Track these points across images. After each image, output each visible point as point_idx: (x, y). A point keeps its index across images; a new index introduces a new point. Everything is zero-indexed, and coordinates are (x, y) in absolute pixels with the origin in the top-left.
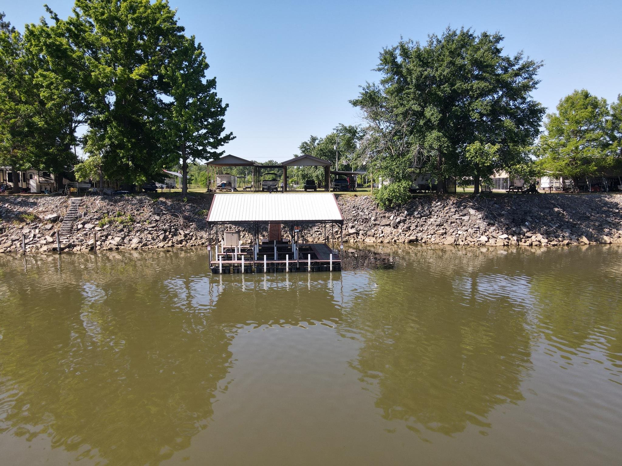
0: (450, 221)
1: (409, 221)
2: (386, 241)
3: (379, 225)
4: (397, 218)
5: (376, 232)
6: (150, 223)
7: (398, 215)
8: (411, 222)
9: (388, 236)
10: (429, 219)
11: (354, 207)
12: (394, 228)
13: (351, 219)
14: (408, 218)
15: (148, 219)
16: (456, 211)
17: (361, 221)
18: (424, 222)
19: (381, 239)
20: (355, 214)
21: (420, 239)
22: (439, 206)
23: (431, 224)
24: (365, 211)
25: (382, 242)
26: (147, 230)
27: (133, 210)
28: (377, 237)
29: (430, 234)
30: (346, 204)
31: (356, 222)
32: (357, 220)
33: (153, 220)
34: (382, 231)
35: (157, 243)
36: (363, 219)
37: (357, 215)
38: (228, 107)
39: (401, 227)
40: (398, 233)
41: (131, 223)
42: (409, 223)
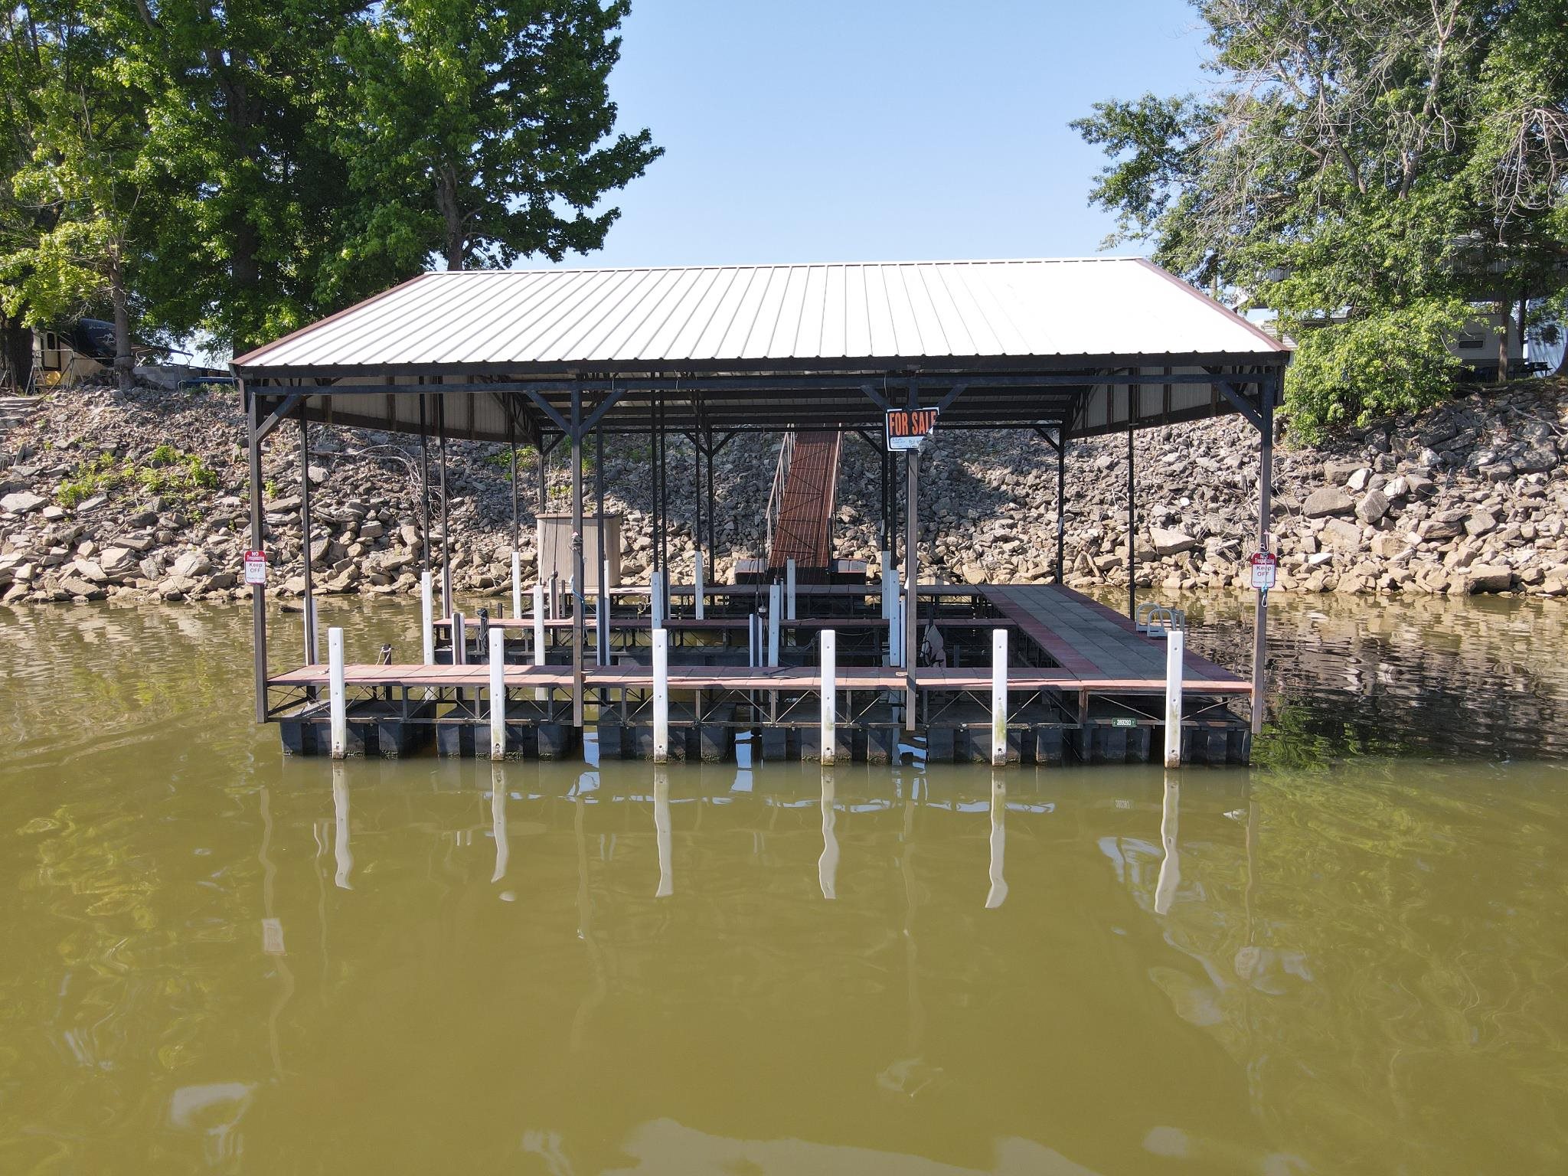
1: (1455, 492)
2: (1349, 583)
3: (1295, 511)
4: (1386, 481)
5: (1287, 545)
6: (280, 494)
7: (1388, 468)
8: (1462, 499)
9: (1354, 563)
10: (1557, 484)
12: (1375, 524)
13: (1160, 487)
15: (275, 478)
17: (1209, 493)
18: (1534, 496)
19: (1319, 575)
20: (1178, 467)
21: (1529, 575)
24: (1222, 452)
25: (1325, 590)
28: (1294, 567)
31: (1185, 501)
32: (1187, 493)
33: (295, 481)
34: (1316, 538)
35: (282, 576)
36: (1216, 489)
37: (1185, 469)
38: (627, 12)
39: (1415, 521)
40: (1400, 548)
41: (202, 491)
42: (1453, 504)
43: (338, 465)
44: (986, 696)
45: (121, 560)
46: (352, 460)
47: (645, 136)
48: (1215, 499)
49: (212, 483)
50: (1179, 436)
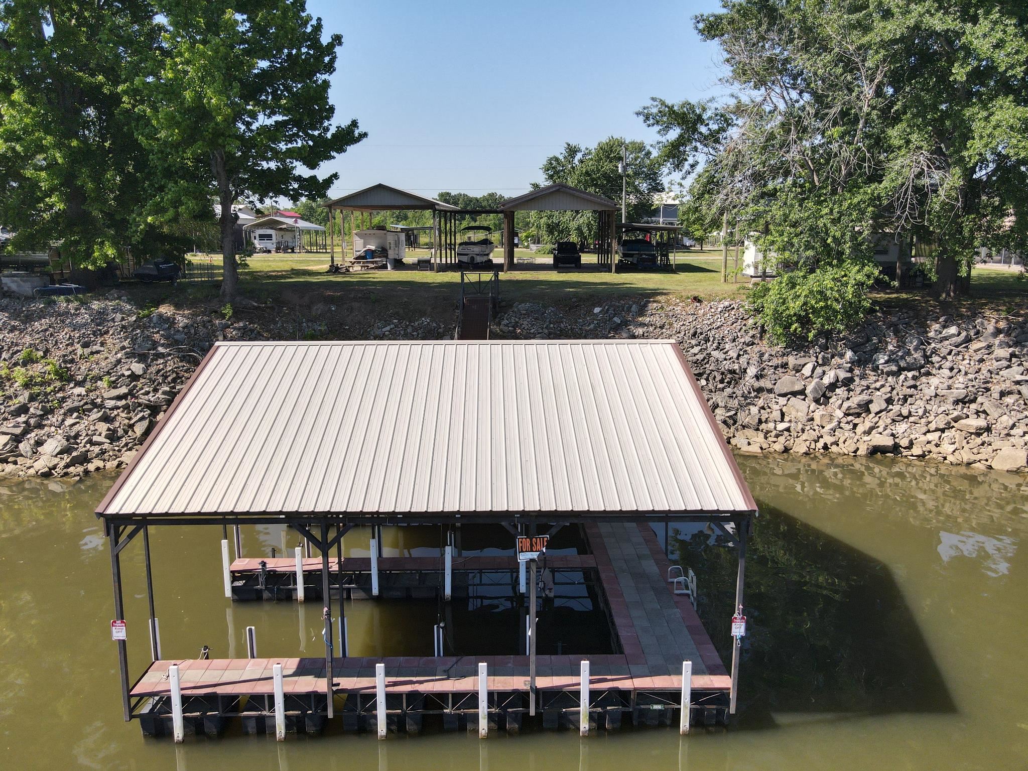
0: (996, 389)
1: (864, 383)
2: (800, 447)
3: (770, 391)
4: (824, 372)
5: (764, 415)
6: (113, 385)
7: (826, 362)
8: (868, 388)
9: (803, 431)
10: (924, 379)
11: (694, 335)
12: (817, 401)
14: (857, 372)
15: (108, 373)
16: (1013, 355)
17: (719, 378)
18: (910, 387)
19: (782, 439)
20: (700, 357)
21: (904, 443)
22: (954, 340)
23: (936, 395)
24: (727, 346)
25: (786, 450)
26: (101, 406)
27: (72, 344)
28: (768, 432)
29: (937, 430)
30: (671, 324)
31: (703, 382)
32: (705, 376)
33: (123, 375)
34: (781, 410)
35: (119, 451)
36: (723, 373)
37: (705, 358)
38: (340, 44)
39: (840, 402)
40: (831, 420)
41: (58, 384)
42: (863, 391)
43: (153, 360)
44: (577, 694)
45: (5, 445)
46: (162, 356)
47: (354, 124)
48: (722, 381)
49: (65, 376)
50: (701, 334)
